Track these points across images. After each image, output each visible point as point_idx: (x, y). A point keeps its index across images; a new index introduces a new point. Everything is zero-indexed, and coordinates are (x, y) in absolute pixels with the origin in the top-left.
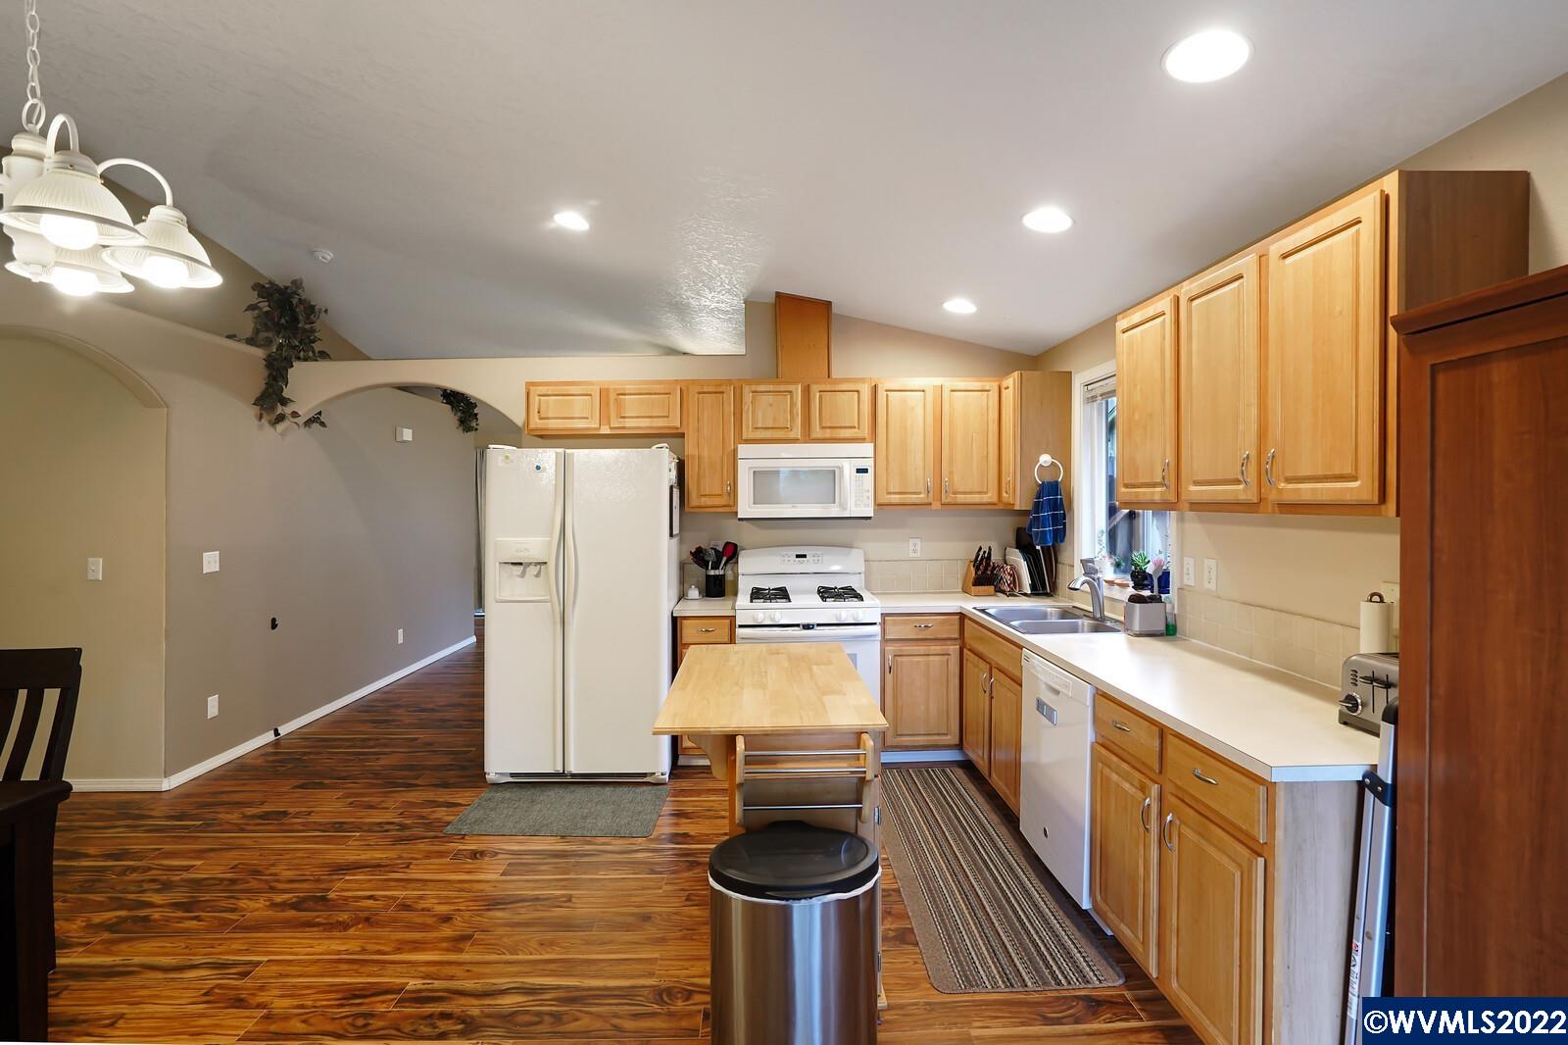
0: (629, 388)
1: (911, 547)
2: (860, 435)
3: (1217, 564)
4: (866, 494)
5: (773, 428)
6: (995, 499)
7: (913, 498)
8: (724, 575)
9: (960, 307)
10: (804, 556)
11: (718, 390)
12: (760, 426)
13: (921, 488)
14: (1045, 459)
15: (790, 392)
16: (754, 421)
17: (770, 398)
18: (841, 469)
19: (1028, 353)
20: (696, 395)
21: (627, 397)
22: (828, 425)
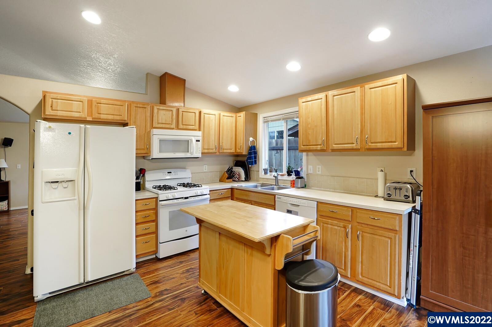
0: (102, 101)
1: (204, 168)
2: (195, 128)
3: (321, 167)
4: (199, 149)
5: (165, 124)
6: (234, 152)
7: (211, 151)
8: (140, 182)
9: (233, 89)
10: (171, 173)
11: (144, 107)
12: (160, 122)
13: (214, 147)
14: (251, 139)
15: (172, 110)
16: (158, 120)
17: (164, 112)
18: (191, 140)
19: (237, 107)
20: (135, 108)
21: (102, 105)
22: (185, 124)
